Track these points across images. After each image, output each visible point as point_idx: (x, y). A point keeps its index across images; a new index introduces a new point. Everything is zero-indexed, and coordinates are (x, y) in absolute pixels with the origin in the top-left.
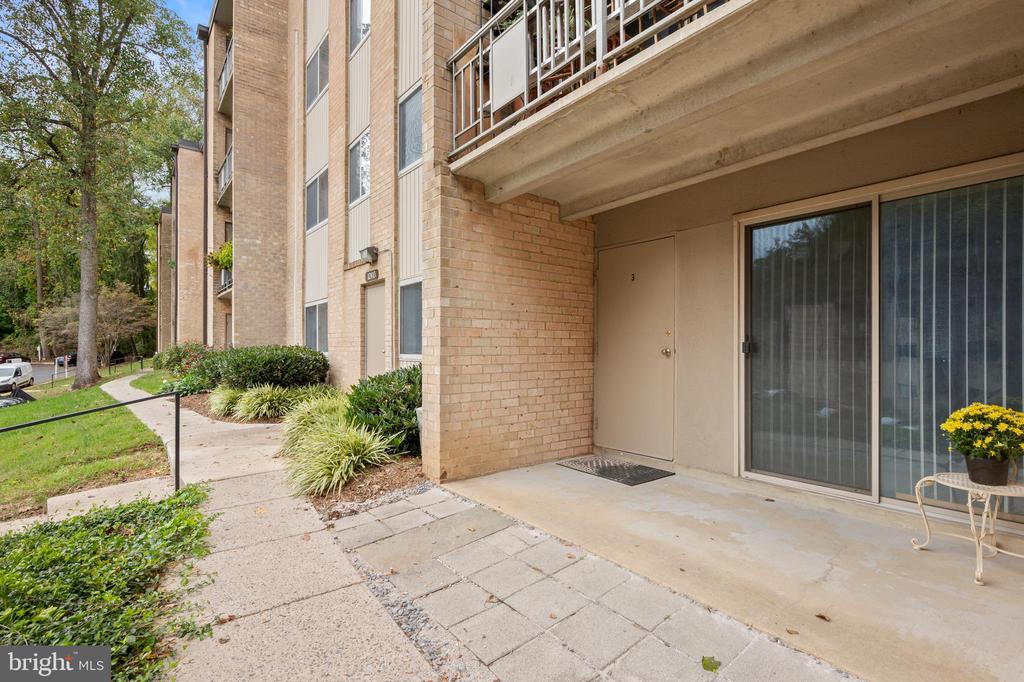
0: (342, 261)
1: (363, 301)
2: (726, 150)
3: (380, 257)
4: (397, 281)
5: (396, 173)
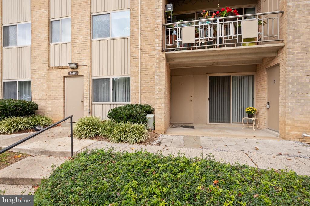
0: (47, 65)
1: (64, 82)
2: (214, 62)
3: (79, 67)
4: (91, 77)
5: (91, 40)
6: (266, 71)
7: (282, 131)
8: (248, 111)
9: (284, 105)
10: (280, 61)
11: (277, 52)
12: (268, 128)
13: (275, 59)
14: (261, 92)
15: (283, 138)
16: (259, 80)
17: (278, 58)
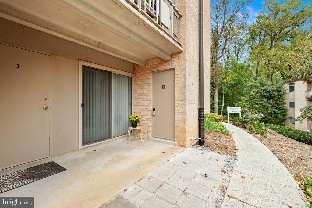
6: (151, 74)
7: (179, 139)
8: (135, 119)
9: (182, 111)
10: (176, 67)
11: (172, 56)
12: (153, 136)
13: (167, 63)
14: (143, 97)
15: (181, 146)
16: (138, 83)
17: (173, 62)
